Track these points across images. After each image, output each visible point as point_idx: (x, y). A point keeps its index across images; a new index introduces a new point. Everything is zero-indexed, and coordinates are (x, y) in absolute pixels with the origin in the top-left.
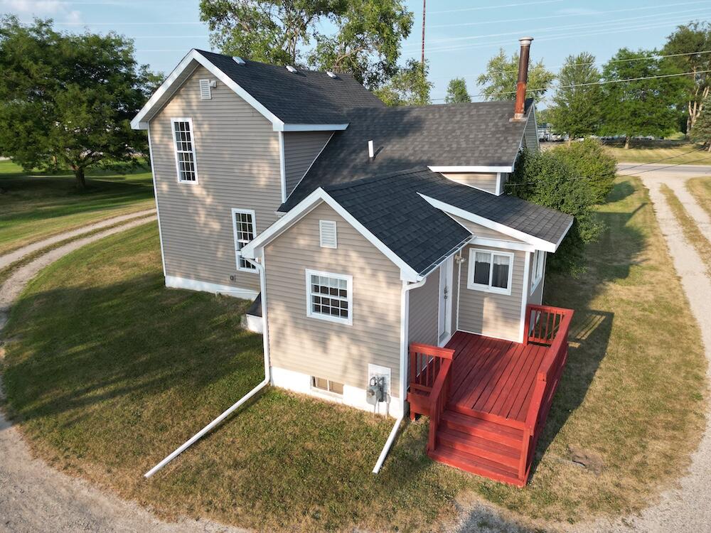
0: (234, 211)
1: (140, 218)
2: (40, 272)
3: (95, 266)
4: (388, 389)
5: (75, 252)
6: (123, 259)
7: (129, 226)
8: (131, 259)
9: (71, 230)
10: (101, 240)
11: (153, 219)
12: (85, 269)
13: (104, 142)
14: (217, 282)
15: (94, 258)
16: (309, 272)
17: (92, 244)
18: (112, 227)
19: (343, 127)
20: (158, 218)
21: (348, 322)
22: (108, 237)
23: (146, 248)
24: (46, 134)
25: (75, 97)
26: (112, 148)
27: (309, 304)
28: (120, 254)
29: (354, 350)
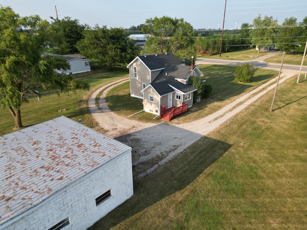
0: (143, 83)
1: (125, 80)
2: (108, 92)
3: (117, 91)
4: (158, 111)
5: (113, 88)
6: (123, 90)
7: (123, 82)
8: (124, 90)
9: (111, 82)
10: (118, 86)
11: (128, 80)
12: (116, 92)
13: (118, 59)
14: (140, 96)
15: (117, 90)
16: (149, 95)
17: (116, 86)
18: (119, 82)
19: (164, 68)
20: (130, 80)
21: (154, 102)
22: (119, 85)
23: (127, 88)
24: (105, 57)
25: (111, 47)
26: (119, 61)
27: (149, 99)
28: (122, 89)
29: (155, 105)
